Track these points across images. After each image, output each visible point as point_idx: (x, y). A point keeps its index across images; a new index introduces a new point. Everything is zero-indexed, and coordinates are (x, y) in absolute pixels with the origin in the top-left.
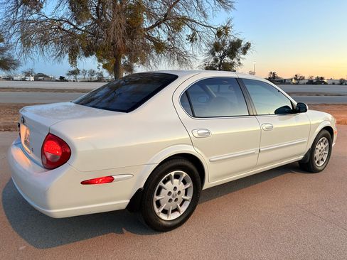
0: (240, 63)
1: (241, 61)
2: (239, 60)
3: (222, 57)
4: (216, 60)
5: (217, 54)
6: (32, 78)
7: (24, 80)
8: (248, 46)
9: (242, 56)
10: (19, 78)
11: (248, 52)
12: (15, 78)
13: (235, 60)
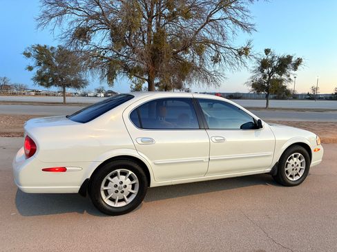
0: (290, 79)
1: (292, 77)
2: (289, 76)
3: (270, 75)
4: (265, 77)
5: (266, 71)
6: (102, 95)
7: (96, 96)
8: (299, 62)
9: (293, 72)
10: (92, 94)
11: (299, 67)
12: (89, 95)
13: (284, 77)
